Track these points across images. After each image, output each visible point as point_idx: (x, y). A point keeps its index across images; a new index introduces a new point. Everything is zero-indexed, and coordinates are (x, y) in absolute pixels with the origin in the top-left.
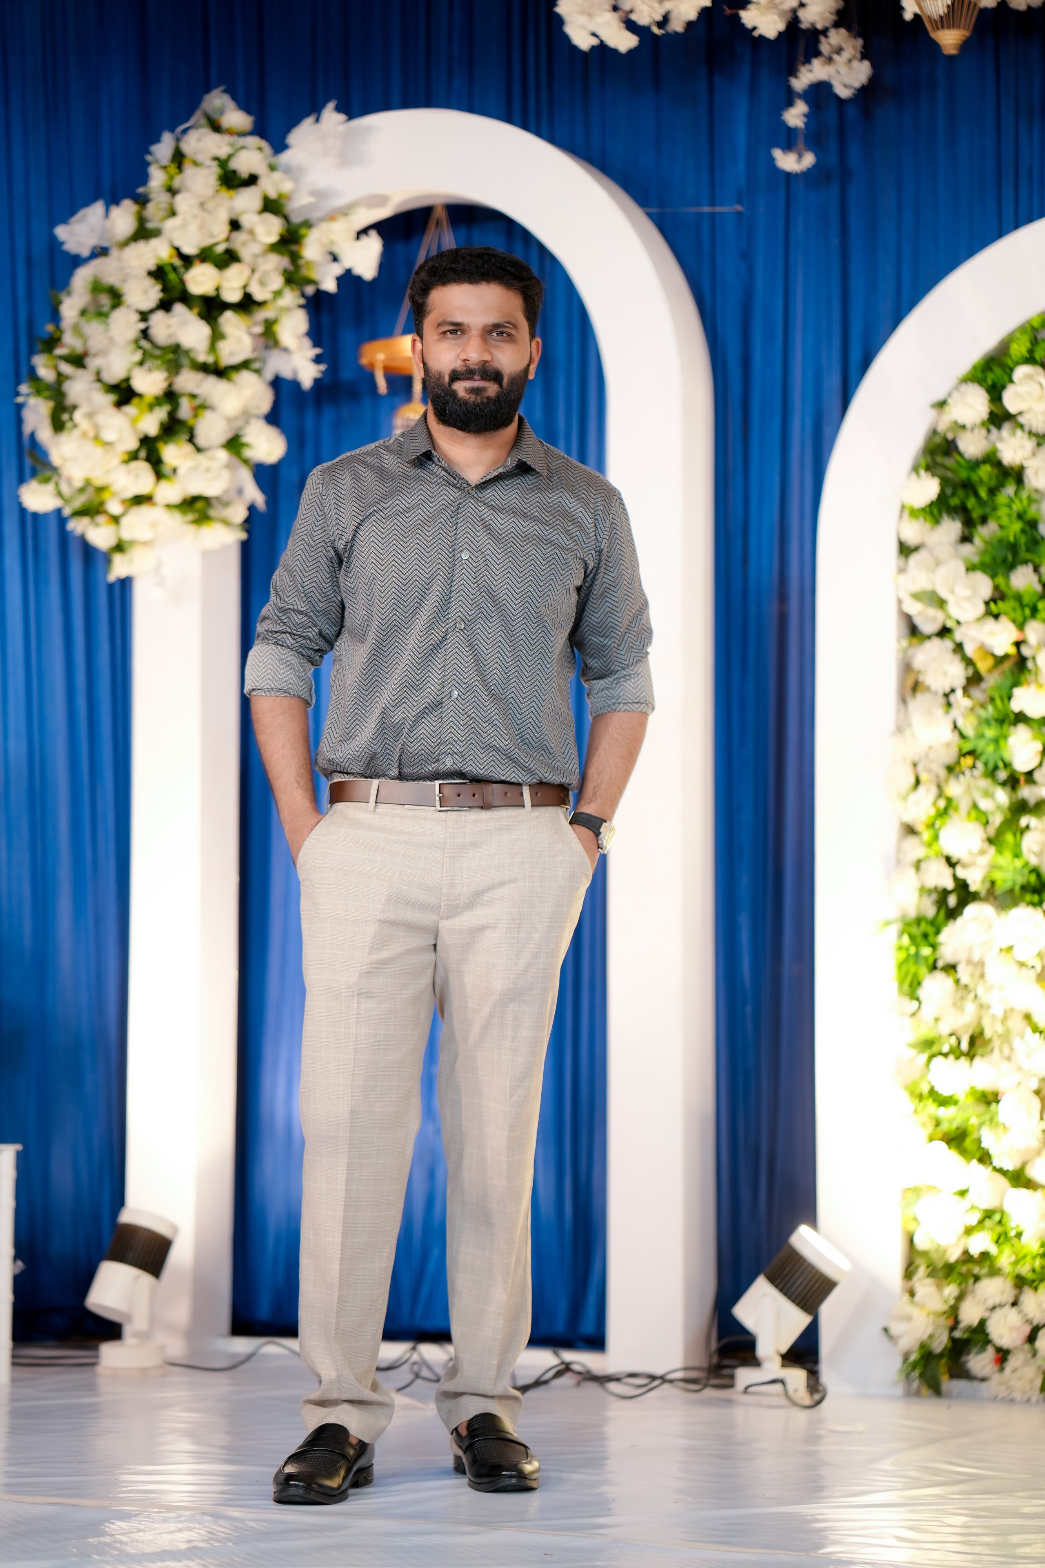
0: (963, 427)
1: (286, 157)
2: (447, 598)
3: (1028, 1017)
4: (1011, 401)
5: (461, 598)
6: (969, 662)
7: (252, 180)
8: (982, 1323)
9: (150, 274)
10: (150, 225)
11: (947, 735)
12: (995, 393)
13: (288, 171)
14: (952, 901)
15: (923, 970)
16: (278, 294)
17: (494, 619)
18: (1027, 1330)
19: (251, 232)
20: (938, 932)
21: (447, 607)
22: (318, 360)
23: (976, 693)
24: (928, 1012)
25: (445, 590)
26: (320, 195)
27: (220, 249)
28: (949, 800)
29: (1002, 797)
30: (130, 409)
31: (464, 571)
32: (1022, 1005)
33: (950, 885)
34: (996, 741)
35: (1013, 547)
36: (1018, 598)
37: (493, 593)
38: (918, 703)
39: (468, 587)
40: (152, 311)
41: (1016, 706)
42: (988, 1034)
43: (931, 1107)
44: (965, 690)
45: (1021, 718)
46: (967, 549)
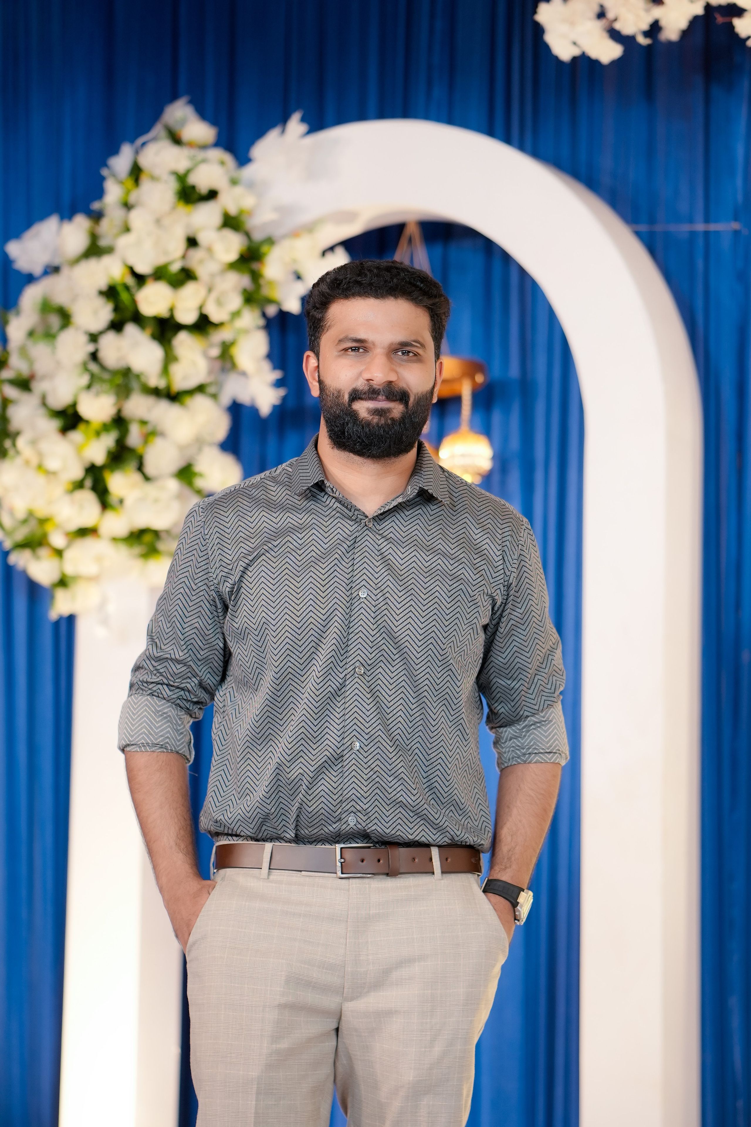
1: (249, 172)
2: (345, 640)
5: (360, 640)
7: (212, 195)
9: (101, 293)
10: (103, 243)
13: (251, 186)
16: (236, 315)
17: (396, 662)
19: (209, 250)
21: (345, 650)
22: (279, 384)
25: (343, 632)
26: (284, 211)
27: (175, 268)
30: (76, 436)
31: (362, 610)
37: (393, 633)
39: (367, 628)
40: (102, 333)
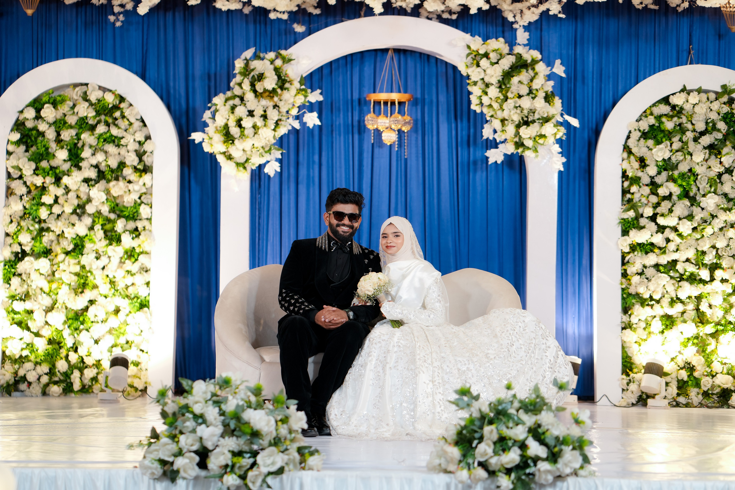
0: (28, 119)
3: (41, 289)
4: (43, 113)
6: (28, 187)
8: (25, 375)
11: (21, 208)
12: (38, 111)
14: (20, 255)
15: (12, 276)
18: (38, 376)
20: (16, 265)
23: (29, 196)
24: (13, 287)
28: (21, 227)
29: (37, 226)
32: (40, 286)
33: (20, 251)
34: (36, 210)
35: (42, 155)
36: (44, 170)
38: (12, 199)
41: (43, 201)
42: (30, 293)
43: (12, 315)
44: (26, 194)
45: (43, 204)
46: (27, 154)
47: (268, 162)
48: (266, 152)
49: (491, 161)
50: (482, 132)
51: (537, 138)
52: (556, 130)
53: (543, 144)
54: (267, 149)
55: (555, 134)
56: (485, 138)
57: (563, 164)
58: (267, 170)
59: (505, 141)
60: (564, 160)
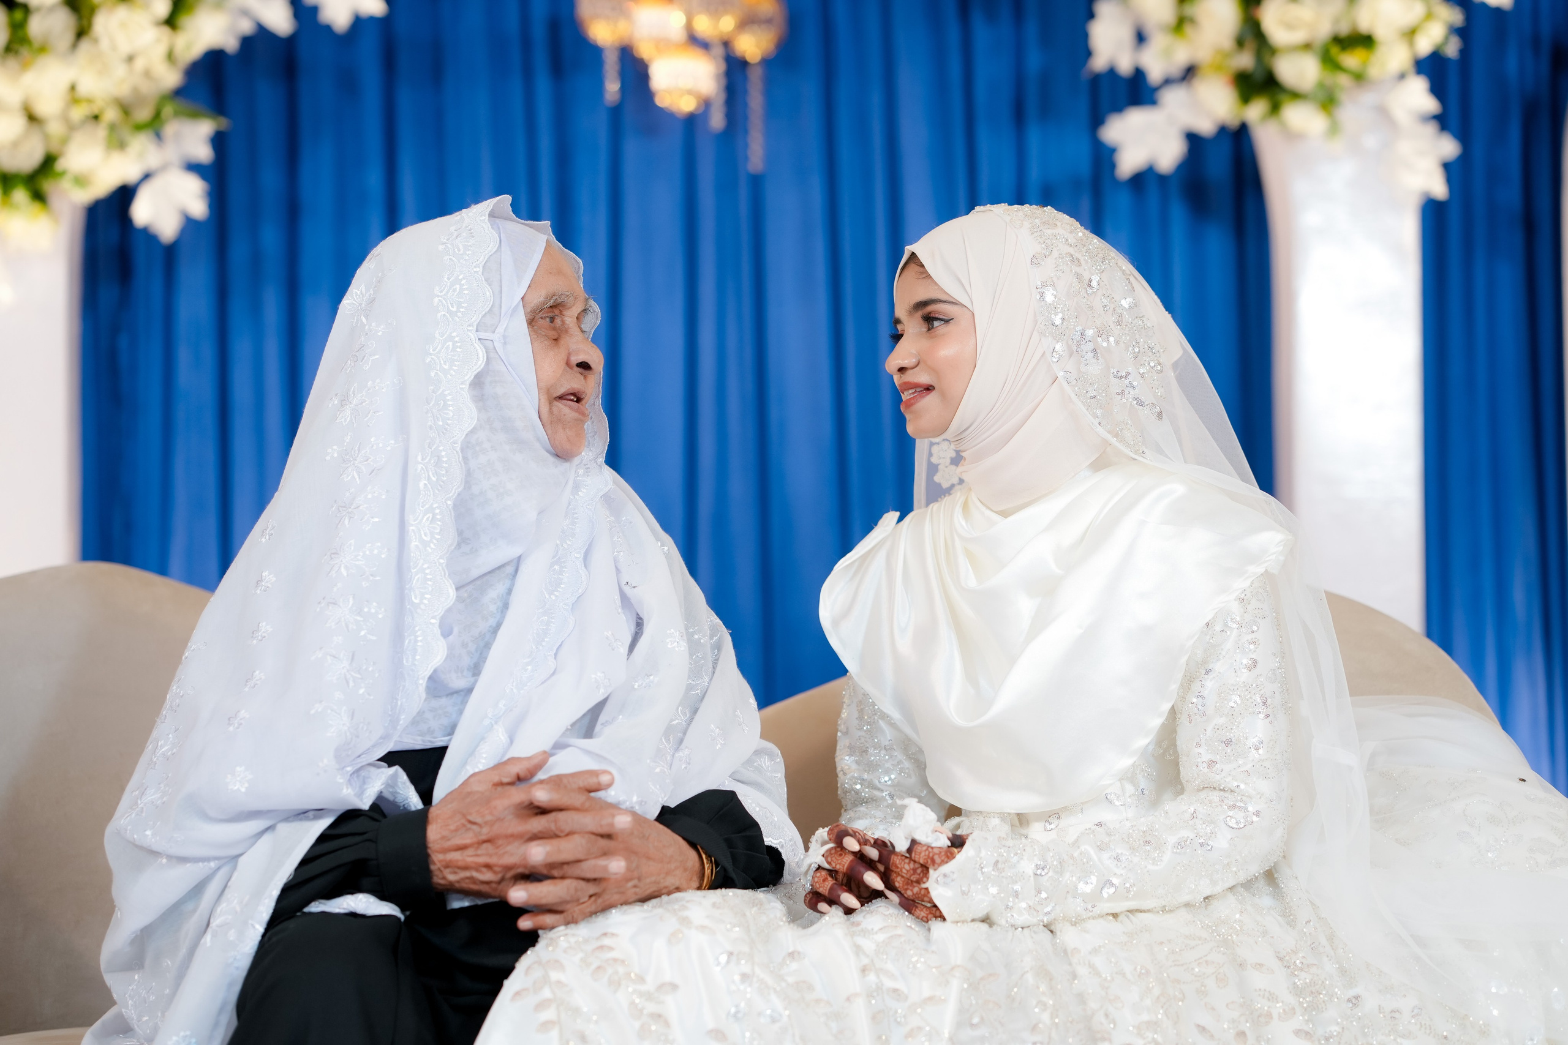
47: (147, 176)
48: (139, 128)
49: (1129, 163)
50: (1085, 36)
51: (1335, 50)
52: (1419, 10)
53: (1359, 77)
54: (144, 114)
55: (1411, 34)
56: (1099, 62)
57: (1447, 167)
58: (142, 212)
59: (1189, 73)
60: (1449, 147)
